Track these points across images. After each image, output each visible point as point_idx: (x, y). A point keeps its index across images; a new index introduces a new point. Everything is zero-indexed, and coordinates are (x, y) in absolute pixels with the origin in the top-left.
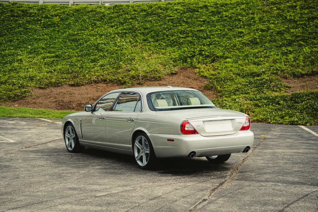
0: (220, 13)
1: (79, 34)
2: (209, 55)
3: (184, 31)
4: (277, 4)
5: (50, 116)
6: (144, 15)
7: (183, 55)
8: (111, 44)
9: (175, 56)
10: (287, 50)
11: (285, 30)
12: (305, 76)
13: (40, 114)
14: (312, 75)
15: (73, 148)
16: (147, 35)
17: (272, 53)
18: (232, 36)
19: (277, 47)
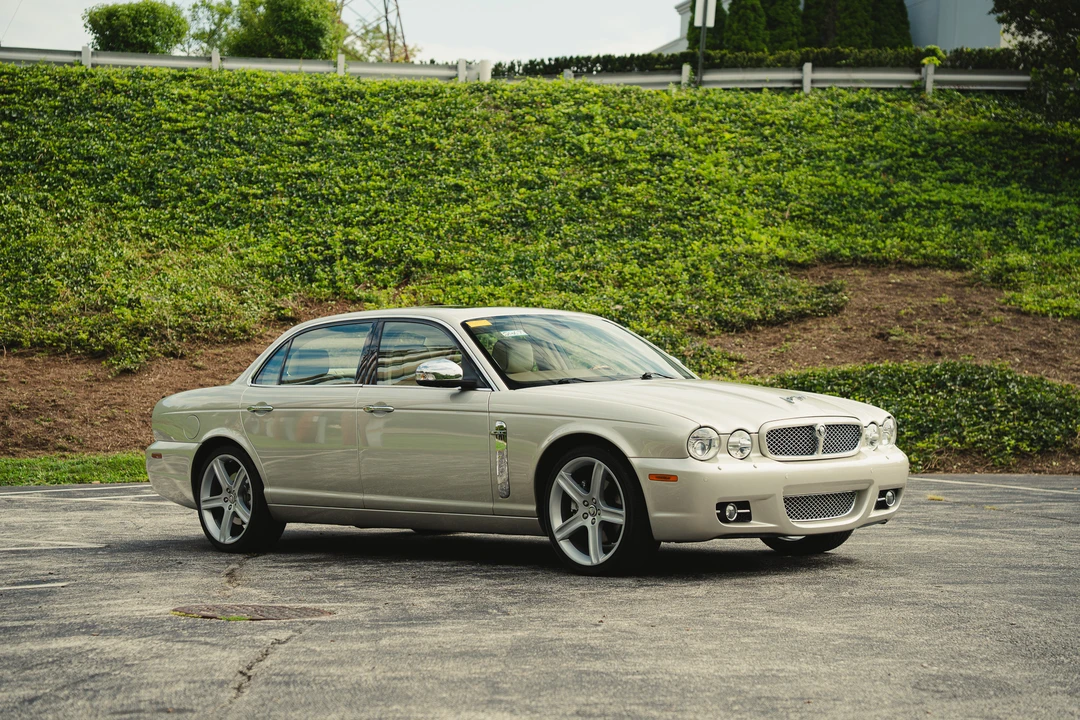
0: (350, 122)
2: (384, 260)
3: (247, 173)
12: (760, 328)
14: (780, 324)
16: (104, 182)
18: (431, 197)
19: (602, 237)
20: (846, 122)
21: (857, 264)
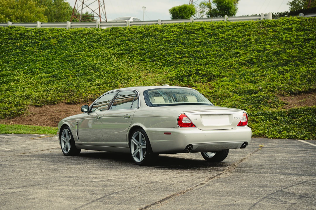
0: (216, 35)
1: (76, 55)
2: (206, 75)
3: (180, 51)
4: (273, 26)
5: (46, 132)
6: (141, 36)
7: (179, 74)
8: (107, 64)
9: (171, 75)
10: (284, 69)
11: (281, 51)
12: (303, 94)
13: (35, 130)
14: (309, 93)
15: (69, 151)
16: (143, 55)
17: (269, 72)
18: (229, 56)
19: (273, 66)
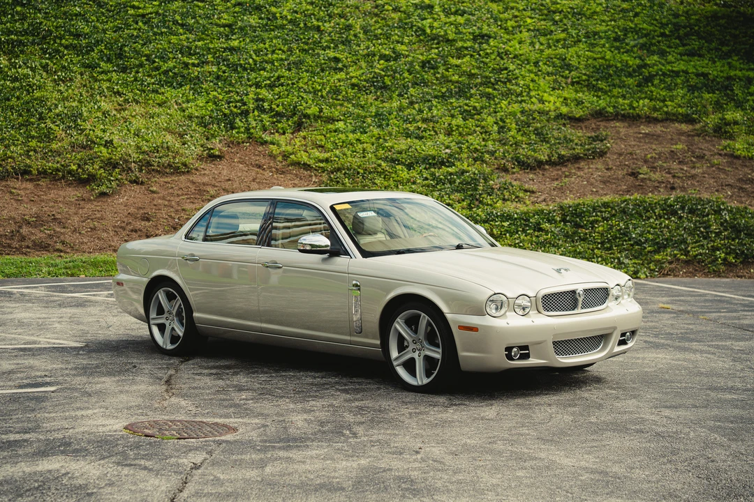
3: (188, 47)
9: (197, 111)
14: (561, 164)
20: (614, 10)
21: (618, 119)
